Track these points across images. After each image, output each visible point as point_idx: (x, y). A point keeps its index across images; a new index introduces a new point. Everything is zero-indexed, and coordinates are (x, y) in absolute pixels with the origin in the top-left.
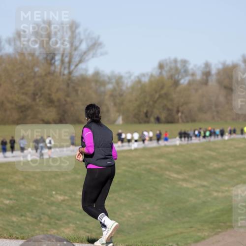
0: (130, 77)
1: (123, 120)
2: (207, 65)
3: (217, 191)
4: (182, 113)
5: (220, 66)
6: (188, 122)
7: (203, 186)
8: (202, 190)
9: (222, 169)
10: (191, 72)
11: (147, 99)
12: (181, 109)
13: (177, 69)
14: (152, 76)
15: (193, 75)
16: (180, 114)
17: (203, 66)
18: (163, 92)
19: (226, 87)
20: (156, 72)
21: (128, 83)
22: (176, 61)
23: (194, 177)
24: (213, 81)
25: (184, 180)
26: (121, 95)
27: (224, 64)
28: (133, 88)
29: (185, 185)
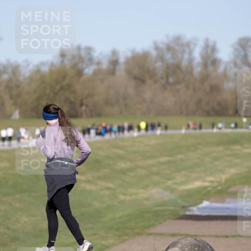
0: (28, 66)
1: (20, 114)
2: (114, 53)
3: (124, 194)
4: (87, 106)
5: (129, 54)
6: (92, 116)
7: (108, 189)
8: (107, 193)
9: (131, 170)
10: (96, 60)
11: (48, 91)
12: (85, 102)
13: (80, 57)
14: (52, 65)
15: (99, 63)
16: (84, 108)
17: (110, 54)
18: (65, 83)
19: (135, 78)
20: (57, 61)
21: (26, 72)
22: (79, 48)
23: (99, 178)
24: (121, 70)
25: (88, 182)
26: (18, 86)
27: (133, 51)
28: (31, 79)
29: (88, 187)
